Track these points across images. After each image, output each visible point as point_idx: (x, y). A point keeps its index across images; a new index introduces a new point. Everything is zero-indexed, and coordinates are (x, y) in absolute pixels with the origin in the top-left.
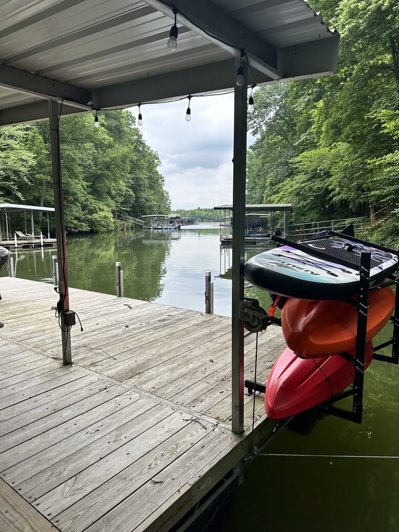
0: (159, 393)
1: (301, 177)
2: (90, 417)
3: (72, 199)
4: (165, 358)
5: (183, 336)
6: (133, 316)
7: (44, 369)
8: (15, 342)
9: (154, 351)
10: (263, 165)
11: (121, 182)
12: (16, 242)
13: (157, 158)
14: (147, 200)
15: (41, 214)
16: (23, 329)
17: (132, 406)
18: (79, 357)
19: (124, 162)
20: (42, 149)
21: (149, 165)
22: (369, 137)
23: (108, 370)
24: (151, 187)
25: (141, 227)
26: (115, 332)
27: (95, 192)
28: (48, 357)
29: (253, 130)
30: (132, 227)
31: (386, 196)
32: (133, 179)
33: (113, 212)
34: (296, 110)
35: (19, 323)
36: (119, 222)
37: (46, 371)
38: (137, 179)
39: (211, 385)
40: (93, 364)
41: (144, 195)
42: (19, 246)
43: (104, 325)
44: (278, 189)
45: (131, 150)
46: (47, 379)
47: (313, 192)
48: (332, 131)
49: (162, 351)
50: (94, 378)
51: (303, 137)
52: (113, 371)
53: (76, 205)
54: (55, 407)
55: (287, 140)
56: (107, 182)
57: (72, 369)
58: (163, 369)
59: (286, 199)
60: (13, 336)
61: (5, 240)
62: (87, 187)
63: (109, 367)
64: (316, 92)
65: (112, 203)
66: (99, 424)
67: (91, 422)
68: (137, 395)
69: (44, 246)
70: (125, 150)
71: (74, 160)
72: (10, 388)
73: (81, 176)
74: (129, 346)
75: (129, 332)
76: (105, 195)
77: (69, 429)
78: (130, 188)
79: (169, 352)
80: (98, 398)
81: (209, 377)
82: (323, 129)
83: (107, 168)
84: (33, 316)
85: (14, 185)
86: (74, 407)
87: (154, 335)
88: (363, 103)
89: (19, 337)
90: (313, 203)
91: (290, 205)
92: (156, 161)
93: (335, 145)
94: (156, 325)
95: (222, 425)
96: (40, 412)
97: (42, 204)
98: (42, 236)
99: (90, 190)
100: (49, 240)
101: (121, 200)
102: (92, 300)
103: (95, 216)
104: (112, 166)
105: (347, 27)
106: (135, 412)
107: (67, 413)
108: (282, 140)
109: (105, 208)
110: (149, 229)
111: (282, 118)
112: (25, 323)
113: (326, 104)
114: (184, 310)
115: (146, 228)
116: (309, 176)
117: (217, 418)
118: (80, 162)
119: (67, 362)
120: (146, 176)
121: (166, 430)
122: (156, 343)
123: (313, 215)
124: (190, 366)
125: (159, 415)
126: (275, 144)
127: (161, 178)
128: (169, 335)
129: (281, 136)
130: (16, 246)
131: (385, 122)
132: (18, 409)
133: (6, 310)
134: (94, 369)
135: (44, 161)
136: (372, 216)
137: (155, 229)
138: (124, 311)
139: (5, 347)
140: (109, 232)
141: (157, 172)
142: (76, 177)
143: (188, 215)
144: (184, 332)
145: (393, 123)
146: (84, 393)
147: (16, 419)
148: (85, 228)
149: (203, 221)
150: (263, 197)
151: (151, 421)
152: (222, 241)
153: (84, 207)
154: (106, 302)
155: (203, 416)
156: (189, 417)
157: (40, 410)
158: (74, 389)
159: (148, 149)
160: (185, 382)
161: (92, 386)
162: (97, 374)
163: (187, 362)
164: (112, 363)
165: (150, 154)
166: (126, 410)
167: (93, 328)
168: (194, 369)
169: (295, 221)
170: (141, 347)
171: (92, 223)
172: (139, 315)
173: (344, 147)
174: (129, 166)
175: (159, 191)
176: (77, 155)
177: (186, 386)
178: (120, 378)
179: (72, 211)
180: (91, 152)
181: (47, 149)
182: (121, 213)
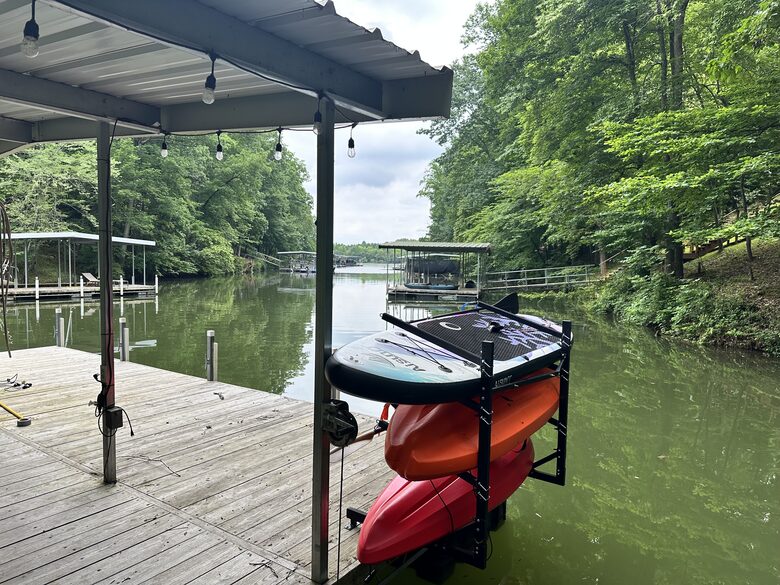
0: (227, 527)
1: (504, 206)
2: (122, 561)
3: (173, 226)
4: (250, 476)
5: (284, 443)
6: (222, 412)
7: (74, 490)
8: (42, 448)
9: (237, 465)
10: (455, 185)
11: (248, 203)
12: (82, 289)
13: (304, 170)
14: (287, 229)
15: (124, 248)
16: (58, 429)
17: (185, 544)
18: (129, 473)
19: (253, 174)
20: (129, 153)
21: (292, 179)
22: (592, 156)
23: (166, 491)
24: (293, 211)
25: (276, 268)
26: (191, 435)
27: (208, 216)
28: (84, 471)
29: (440, 136)
30: (263, 269)
31: (616, 238)
32: (266, 198)
33: (234, 246)
34: (498, 111)
35: (54, 419)
36: (243, 261)
37: (77, 492)
38: (272, 200)
39: (304, 515)
40: (146, 483)
41: (282, 222)
42: (87, 295)
43: (177, 424)
44: (473, 221)
45: (264, 158)
46: (75, 504)
47: (521, 227)
48: (547, 144)
49: (249, 466)
50: (142, 504)
51: (508, 150)
52: (172, 493)
53: (178, 235)
54: (76, 546)
55: (487, 152)
56: (227, 202)
57: (114, 490)
58: (242, 491)
59: (483, 236)
60: (41, 439)
61: (66, 285)
62: (197, 209)
63: (168, 488)
64: (527, 88)
65: (232, 232)
66: (132, 570)
67: (122, 567)
68: (197, 528)
69: (125, 295)
70: (256, 157)
71: (176, 170)
72: (19, 517)
73: (188, 194)
74: (204, 457)
75: (210, 435)
76: (223, 222)
77: (89, 577)
78: (261, 211)
79: (259, 467)
80: (140, 533)
81: (304, 503)
82: (534, 140)
83: (227, 183)
84: (78, 408)
85: (86, 204)
86: (103, 546)
87: (245, 441)
88: (585, 108)
89: (50, 440)
90: (520, 242)
91: (486, 245)
92: (302, 174)
93: (549, 164)
94: (252, 425)
95: (301, 571)
96: (53, 552)
97: (127, 232)
98: (122, 281)
99: (200, 213)
100: (134, 287)
101: (247, 228)
102: (170, 384)
103: (207, 251)
104: (236, 180)
105: (560, 6)
106: (186, 552)
107: (91, 555)
108: (480, 152)
109: (222, 240)
110: (288, 271)
111: (481, 122)
112: (63, 420)
113: (536, 107)
114: (300, 403)
115: (284, 271)
116: (516, 204)
117: (296, 562)
118: (187, 173)
119: (109, 479)
120: (286, 196)
121: (222, 578)
122: (244, 453)
123: (522, 259)
124: (282, 488)
125: (218, 557)
126: (470, 157)
127: (308, 199)
128: (266, 441)
129: (480, 146)
130: (82, 295)
131: (609, 139)
132: (23, 548)
133: (39, 399)
134: (145, 491)
135: (133, 172)
136: (602, 263)
137: (298, 271)
138: (212, 403)
139: (25, 456)
140: (227, 274)
141: (303, 190)
142: (181, 195)
143: (347, 252)
144: (288, 437)
145: (619, 141)
146: (122, 525)
147: (18, 562)
148: (191, 268)
149: (369, 261)
150: (452, 231)
151: (206, 565)
152: (390, 294)
153: (190, 239)
154: (189, 388)
155: (280, 559)
156: (258, 559)
157: (53, 550)
158: (110, 519)
159: (290, 156)
160: (268, 511)
161: (137, 516)
162: (148, 498)
163: (279, 482)
164: (173, 482)
165: (293, 164)
166: (175, 549)
167: (160, 429)
168: (286, 492)
169: (498, 267)
170: (221, 459)
171: (201, 262)
172: (232, 409)
173: (560, 167)
174: (260, 181)
175: (304, 217)
176: (183, 163)
177: (268, 517)
178: (179, 505)
179: (172, 243)
180: (204, 159)
181: (138, 154)
182: (247, 247)
